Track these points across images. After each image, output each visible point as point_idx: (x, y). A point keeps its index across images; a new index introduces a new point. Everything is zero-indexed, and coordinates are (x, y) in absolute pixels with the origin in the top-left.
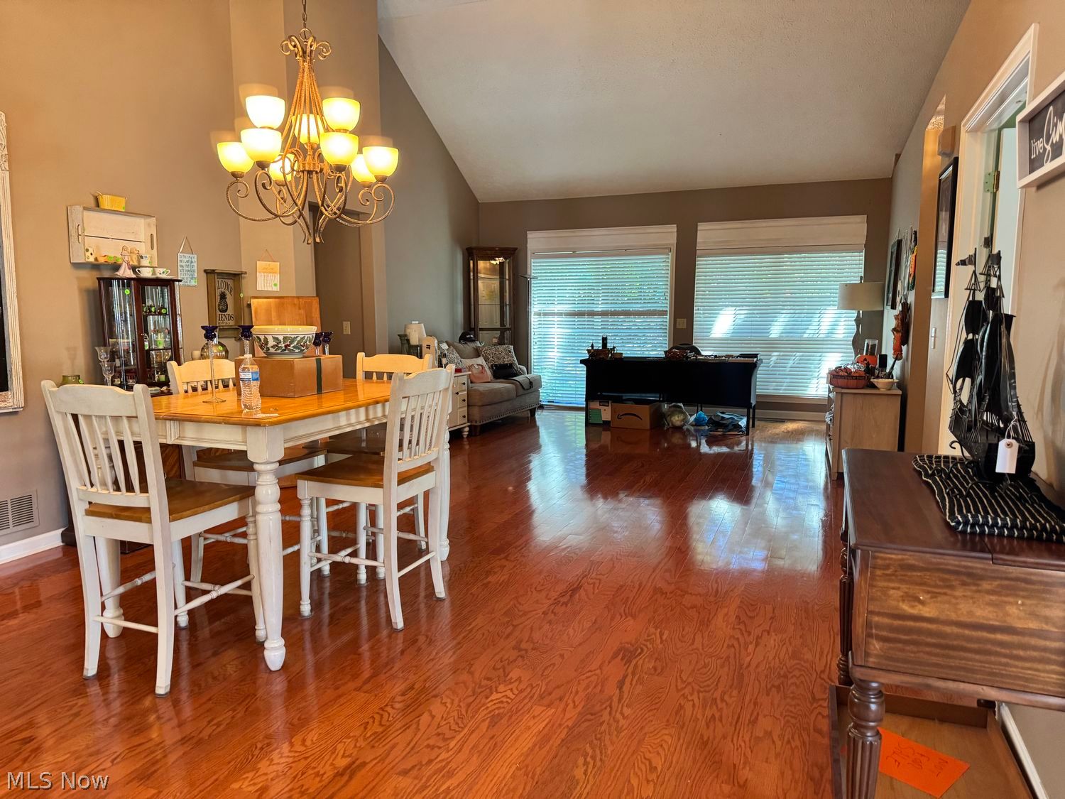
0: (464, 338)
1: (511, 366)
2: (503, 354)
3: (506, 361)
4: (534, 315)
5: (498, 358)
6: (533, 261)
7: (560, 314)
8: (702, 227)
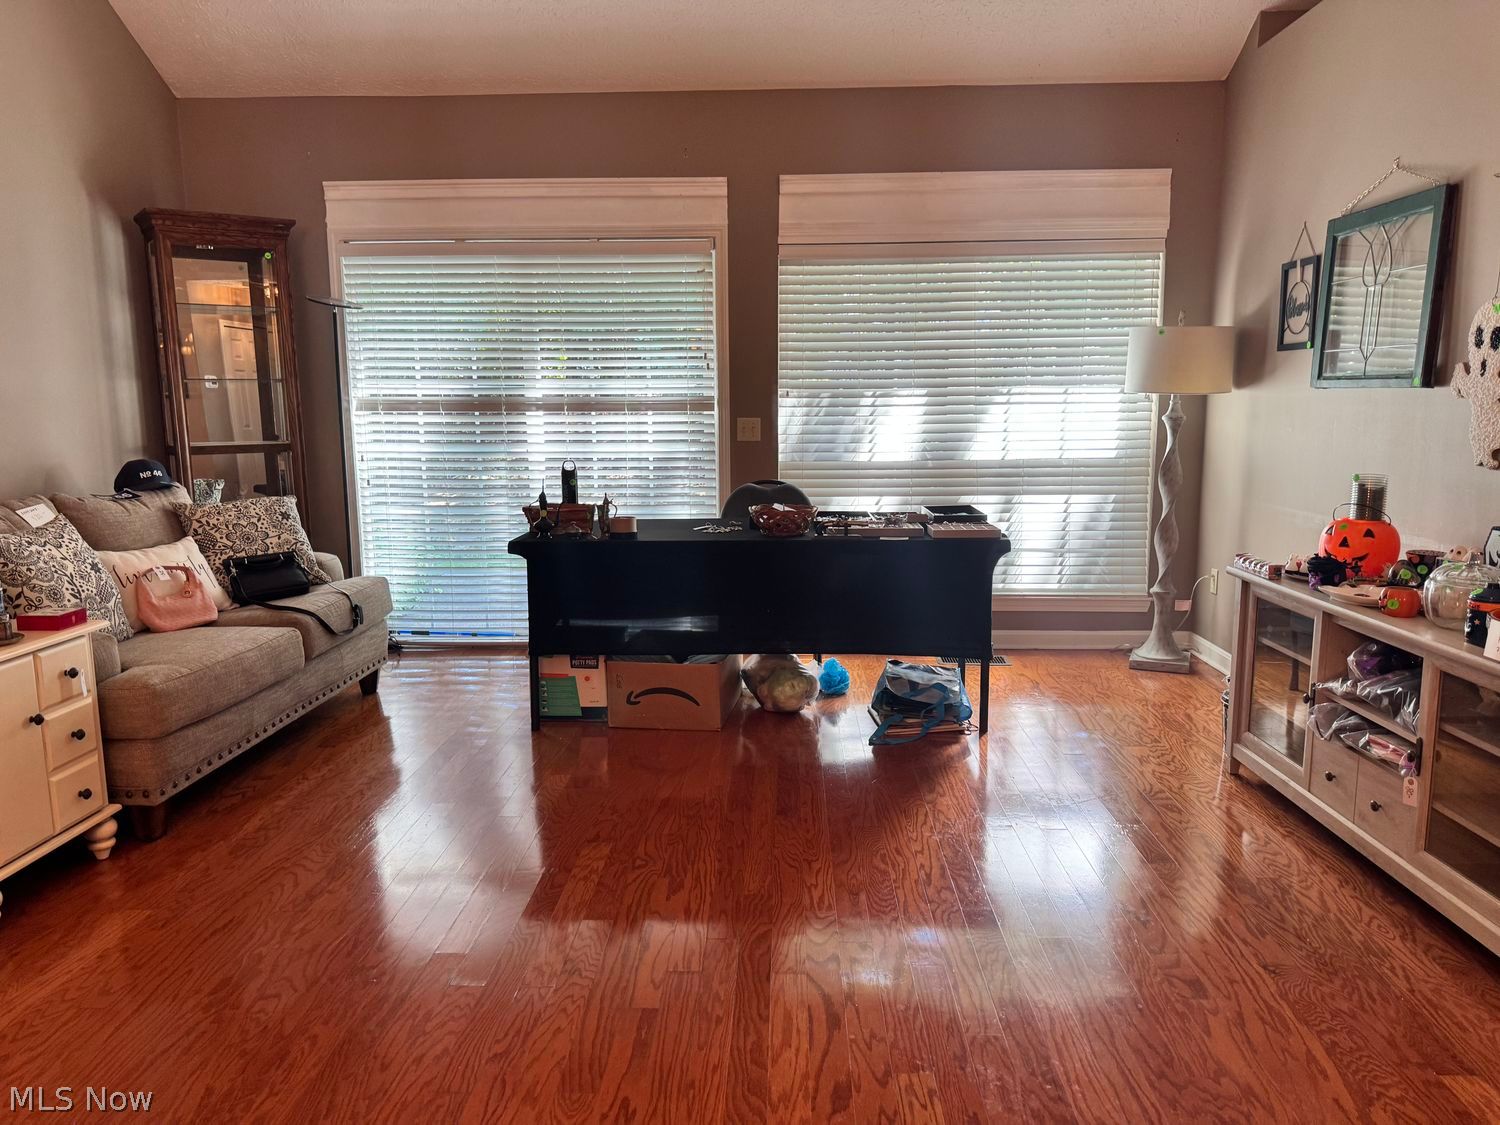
0: (130, 481)
1: (289, 559)
2: (264, 525)
3: (274, 545)
4: (359, 408)
5: (248, 539)
6: (344, 261)
7: (430, 406)
8: (790, 184)
